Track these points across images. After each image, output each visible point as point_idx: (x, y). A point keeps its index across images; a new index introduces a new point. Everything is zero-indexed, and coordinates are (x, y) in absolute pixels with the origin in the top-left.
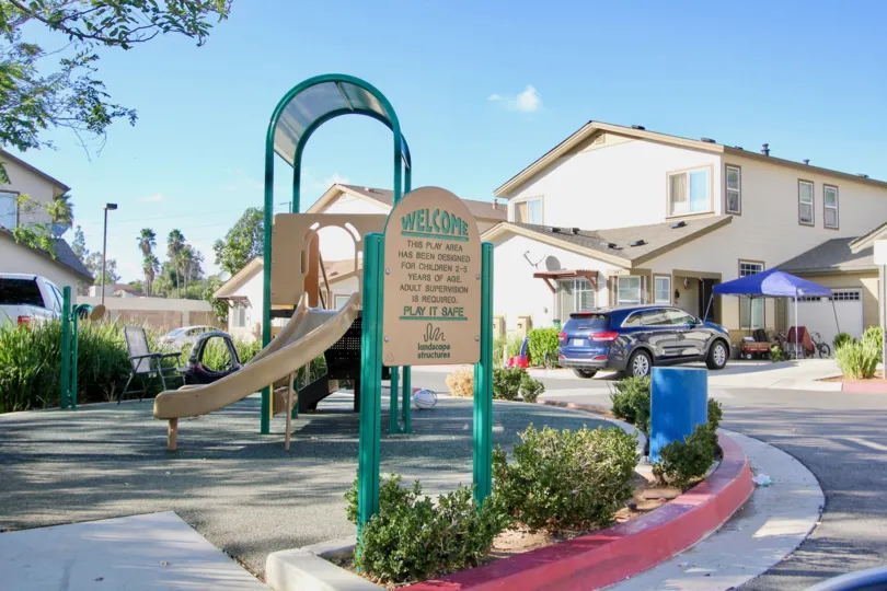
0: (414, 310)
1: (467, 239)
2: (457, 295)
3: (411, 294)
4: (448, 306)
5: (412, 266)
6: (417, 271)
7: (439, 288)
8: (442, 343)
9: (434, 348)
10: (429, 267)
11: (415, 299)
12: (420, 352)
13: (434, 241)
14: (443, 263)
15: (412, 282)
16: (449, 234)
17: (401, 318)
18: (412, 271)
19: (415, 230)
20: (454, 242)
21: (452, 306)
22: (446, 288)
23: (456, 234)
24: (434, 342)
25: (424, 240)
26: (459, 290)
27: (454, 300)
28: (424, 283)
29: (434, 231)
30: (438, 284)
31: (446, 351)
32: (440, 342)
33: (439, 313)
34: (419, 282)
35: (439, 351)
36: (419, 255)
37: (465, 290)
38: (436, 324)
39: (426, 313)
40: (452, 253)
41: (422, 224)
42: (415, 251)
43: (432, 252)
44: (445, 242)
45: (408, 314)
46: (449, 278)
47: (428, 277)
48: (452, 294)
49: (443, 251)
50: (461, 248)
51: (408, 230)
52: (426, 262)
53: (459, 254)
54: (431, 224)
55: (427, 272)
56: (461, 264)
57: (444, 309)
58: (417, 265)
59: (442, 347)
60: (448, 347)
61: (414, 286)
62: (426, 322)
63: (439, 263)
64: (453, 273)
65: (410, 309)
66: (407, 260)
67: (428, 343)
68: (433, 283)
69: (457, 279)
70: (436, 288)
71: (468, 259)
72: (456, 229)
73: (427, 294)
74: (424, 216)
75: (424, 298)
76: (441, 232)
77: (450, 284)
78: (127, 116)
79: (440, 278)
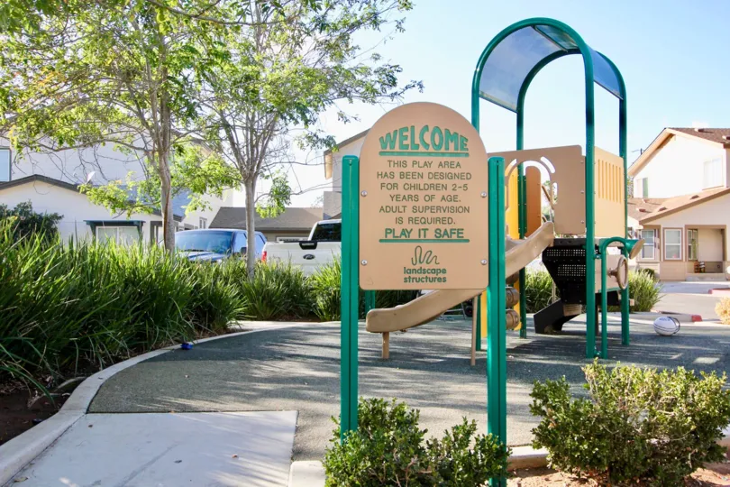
0: (398, 233)
1: (467, 155)
2: (455, 216)
3: (394, 216)
4: (443, 227)
5: (395, 186)
6: (401, 192)
7: (431, 208)
8: (436, 267)
9: (425, 271)
10: (416, 187)
11: (399, 221)
12: (407, 276)
13: (422, 160)
14: (434, 181)
15: (394, 204)
16: (443, 150)
17: (381, 241)
18: (394, 192)
19: (397, 149)
20: (449, 159)
21: (448, 227)
22: (439, 208)
23: (452, 149)
24: (425, 266)
25: (409, 159)
26: (457, 210)
27: (450, 221)
28: (411, 204)
29: (422, 149)
30: (429, 204)
31: (441, 275)
32: (433, 266)
33: (431, 235)
34: (404, 203)
35: (431, 276)
36: (402, 175)
37: (467, 210)
38: (426, 247)
39: (414, 235)
40: (446, 170)
41: (405, 142)
42: (397, 170)
43: (420, 170)
44: (436, 160)
45: (390, 236)
46: (443, 198)
47: (416, 198)
48: (447, 215)
49: (434, 168)
50: (458, 165)
51: (388, 149)
52: (412, 182)
53: (457, 171)
54: (417, 141)
55: (413, 192)
56: (460, 183)
57: (437, 231)
58: (401, 186)
59: (434, 271)
60: (444, 271)
61: (397, 208)
62: (414, 245)
63: (429, 182)
64: (450, 191)
65: (392, 231)
66: (387, 180)
67: (418, 266)
68: (421, 203)
69: (454, 198)
70: (426, 208)
71: (469, 176)
72: (452, 146)
73: (414, 216)
74: (409, 134)
75: (410, 219)
76: (431, 149)
77: (444, 204)
78: (417, 87)
79: (431, 197)
